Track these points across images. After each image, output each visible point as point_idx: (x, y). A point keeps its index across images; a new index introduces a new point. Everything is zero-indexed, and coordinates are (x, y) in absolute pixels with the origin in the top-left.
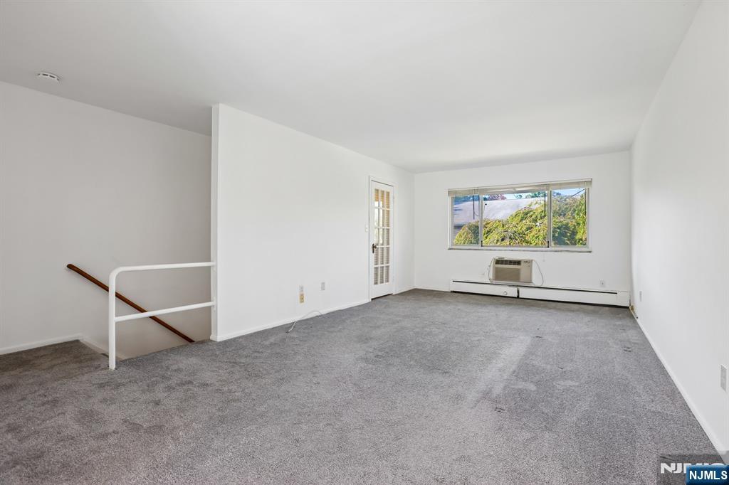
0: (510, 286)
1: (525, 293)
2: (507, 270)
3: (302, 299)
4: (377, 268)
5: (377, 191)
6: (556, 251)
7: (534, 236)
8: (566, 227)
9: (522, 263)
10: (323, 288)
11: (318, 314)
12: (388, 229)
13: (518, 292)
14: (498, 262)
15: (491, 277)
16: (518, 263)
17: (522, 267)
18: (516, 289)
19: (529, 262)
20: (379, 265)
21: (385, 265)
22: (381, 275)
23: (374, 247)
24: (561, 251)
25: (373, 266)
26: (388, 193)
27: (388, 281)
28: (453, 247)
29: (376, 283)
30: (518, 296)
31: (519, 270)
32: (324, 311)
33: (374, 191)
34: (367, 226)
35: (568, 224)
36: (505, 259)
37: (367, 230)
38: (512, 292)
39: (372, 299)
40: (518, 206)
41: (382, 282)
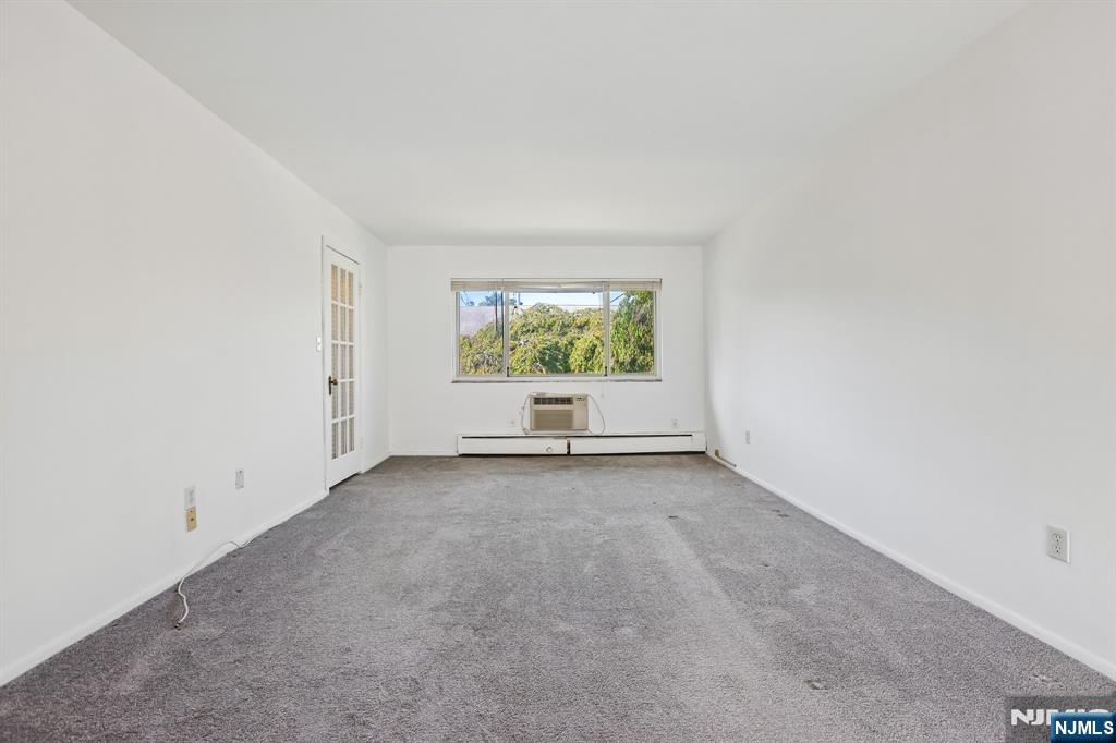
0: (555, 437)
1: (579, 447)
2: (553, 413)
3: (192, 521)
4: (335, 425)
5: (334, 268)
6: (618, 381)
7: (518, 360)
8: (556, 347)
9: (575, 402)
10: (240, 485)
11: (231, 548)
12: (351, 347)
13: (569, 446)
14: (538, 400)
15: (527, 425)
16: (567, 401)
17: (575, 407)
18: (565, 442)
19: (583, 399)
20: (340, 419)
21: (348, 417)
22: (342, 439)
23: (332, 382)
24: (625, 381)
25: (330, 422)
26: (351, 275)
27: (351, 449)
28: (459, 379)
29: (334, 456)
30: (569, 452)
31: (571, 411)
32: (243, 538)
33: (330, 267)
34: (319, 340)
35: (557, 343)
36: (548, 396)
37: (320, 348)
38: (559, 447)
39: (331, 489)
40: (483, 317)
41: (344, 452)
